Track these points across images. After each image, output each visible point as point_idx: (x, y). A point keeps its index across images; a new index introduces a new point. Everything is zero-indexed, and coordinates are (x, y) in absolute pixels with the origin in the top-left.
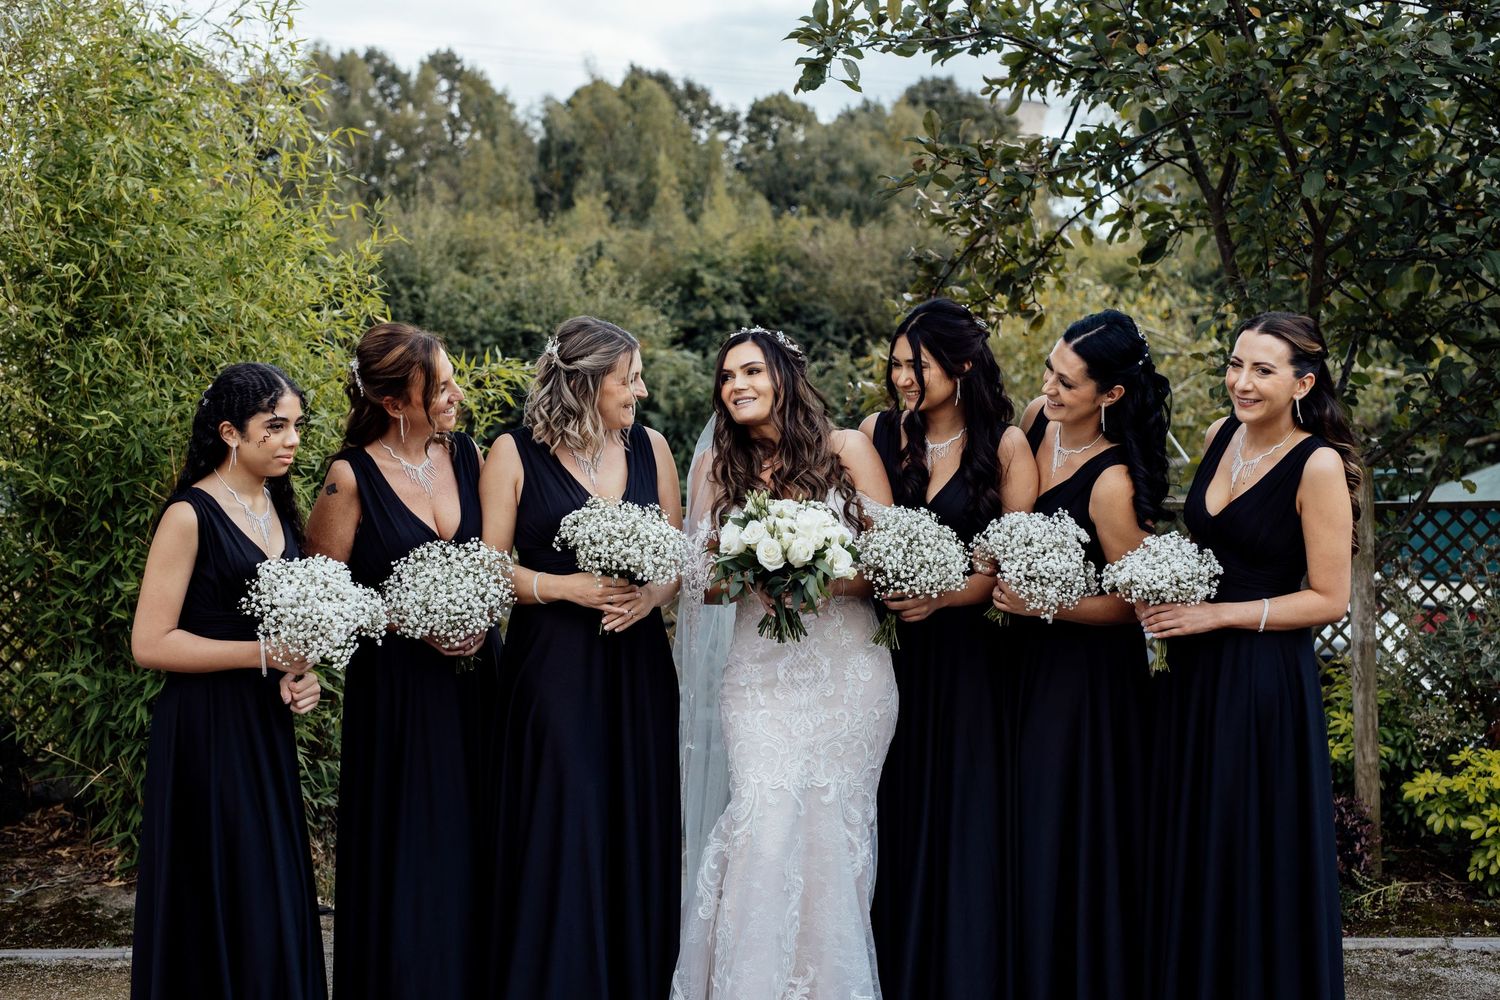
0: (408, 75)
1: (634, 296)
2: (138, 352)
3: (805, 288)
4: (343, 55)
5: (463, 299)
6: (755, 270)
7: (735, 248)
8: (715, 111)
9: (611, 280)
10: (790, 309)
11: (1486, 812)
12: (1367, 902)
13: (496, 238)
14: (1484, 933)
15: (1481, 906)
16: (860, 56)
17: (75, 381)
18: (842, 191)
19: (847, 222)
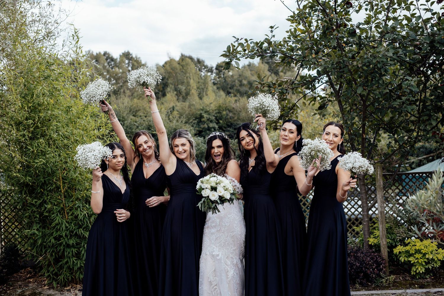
0: (117, 59)
1: (183, 122)
2: (49, 144)
3: (233, 118)
4: (97, 54)
5: (134, 124)
6: (218, 113)
7: (213, 107)
8: (206, 67)
9: (177, 118)
10: (229, 124)
11: (415, 256)
12: (384, 281)
13: (143, 106)
14: (415, 288)
15: (415, 281)
16: (239, 60)
17: (33, 152)
18: (243, 89)
19: (246, 97)
